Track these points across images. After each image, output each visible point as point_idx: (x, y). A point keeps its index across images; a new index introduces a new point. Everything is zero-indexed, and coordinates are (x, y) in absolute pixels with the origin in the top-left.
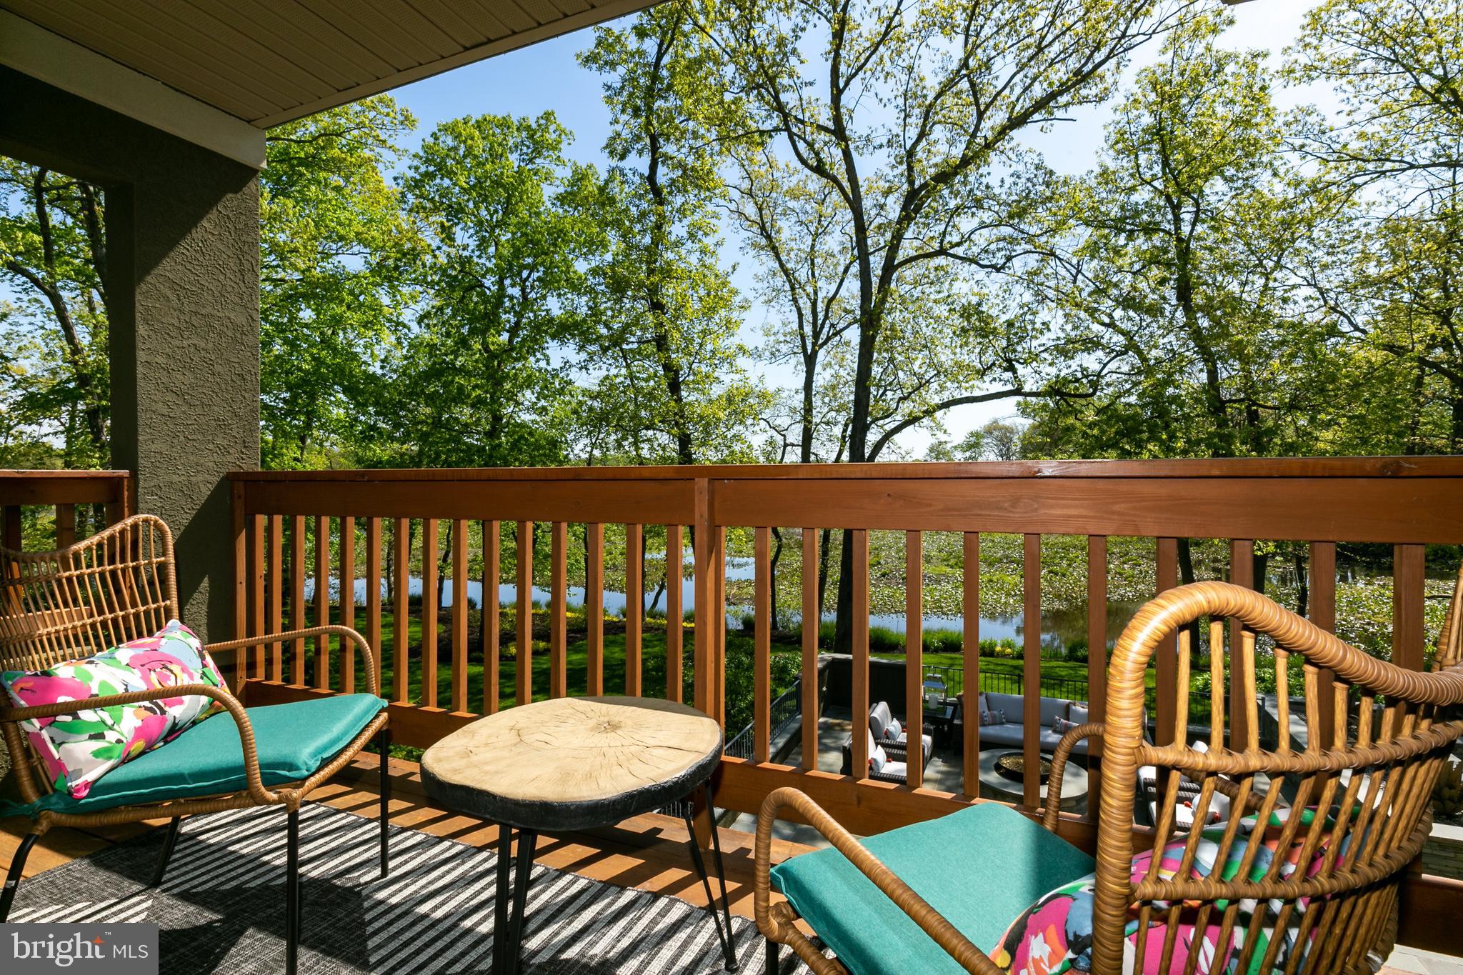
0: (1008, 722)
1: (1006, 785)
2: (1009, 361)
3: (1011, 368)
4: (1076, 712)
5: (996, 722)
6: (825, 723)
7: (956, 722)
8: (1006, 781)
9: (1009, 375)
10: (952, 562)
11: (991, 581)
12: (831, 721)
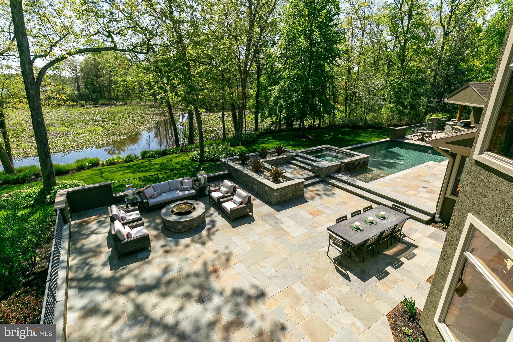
0: (163, 193)
1: (181, 218)
2: (109, 32)
3: (109, 36)
4: (185, 182)
5: (159, 195)
6: (75, 224)
7: (145, 201)
8: (179, 217)
9: (110, 39)
10: (66, 124)
11: (90, 131)
12: (78, 221)
